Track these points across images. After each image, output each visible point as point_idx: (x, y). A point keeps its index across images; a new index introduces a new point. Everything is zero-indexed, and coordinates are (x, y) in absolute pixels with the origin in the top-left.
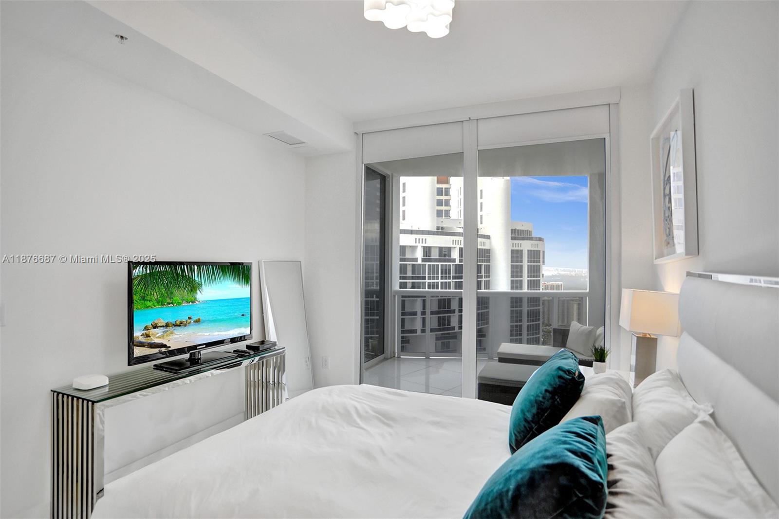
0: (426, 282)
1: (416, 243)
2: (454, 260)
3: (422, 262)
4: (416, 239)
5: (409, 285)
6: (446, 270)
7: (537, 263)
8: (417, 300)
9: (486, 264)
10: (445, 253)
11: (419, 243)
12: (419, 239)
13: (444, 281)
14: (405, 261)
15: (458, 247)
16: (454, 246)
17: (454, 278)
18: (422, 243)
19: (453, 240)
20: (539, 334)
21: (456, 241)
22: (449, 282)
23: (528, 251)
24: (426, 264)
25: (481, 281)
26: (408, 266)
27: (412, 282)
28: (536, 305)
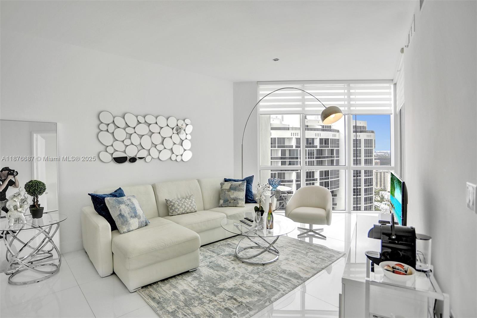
0: (298, 161)
1: (292, 136)
2: (316, 147)
3: (296, 148)
4: (292, 133)
5: (287, 163)
6: (311, 153)
7: (370, 147)
8: (293, 172)
9: (337, 148)
10: (310, 142)
11: (294, 136)
12: (294, 133)
13: (310, 160)
14: (284, 148)
15: (319, 138)
16: (316, 137)
17: (317, 158)
18: (296, 136)
19: (315, 134)
20: (372, 194)
21: (317, 134)
22: (313, 161)
23: (365, 140)
24: (298, 149)
25: (333, 160)
26: (286, 151)
27: (289, 161)
28: (370, 175)
